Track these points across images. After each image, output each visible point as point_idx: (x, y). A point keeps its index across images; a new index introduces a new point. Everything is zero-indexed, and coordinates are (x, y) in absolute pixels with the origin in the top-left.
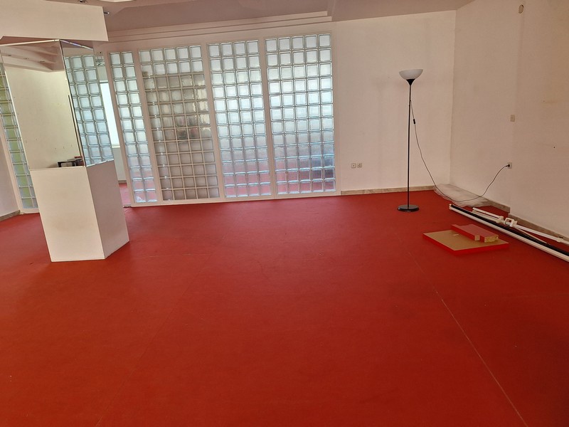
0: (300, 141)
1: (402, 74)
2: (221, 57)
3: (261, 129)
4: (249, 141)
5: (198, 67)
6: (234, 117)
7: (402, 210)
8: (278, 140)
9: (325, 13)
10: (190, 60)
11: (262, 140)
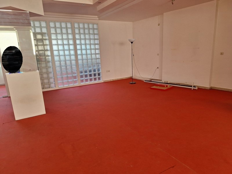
0: (88, 63)
1: (129, 40)
2: (55, 28)
3: (73, 58)
4: (68, 63)
5: (44, 30)
6: (61, 53)
7: (131, 83)
8: (80, 62)
9: (97, 17)
10: (41, 27)
11: (74, 62)
